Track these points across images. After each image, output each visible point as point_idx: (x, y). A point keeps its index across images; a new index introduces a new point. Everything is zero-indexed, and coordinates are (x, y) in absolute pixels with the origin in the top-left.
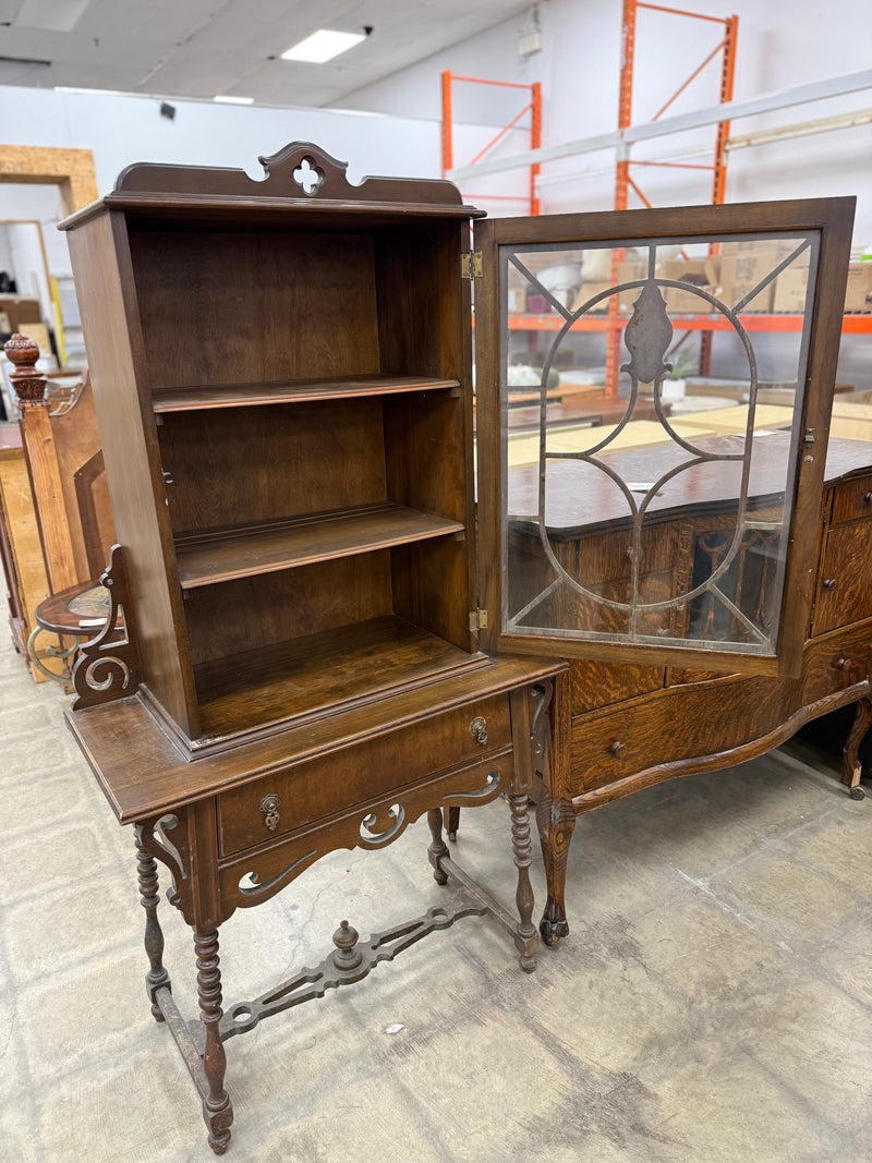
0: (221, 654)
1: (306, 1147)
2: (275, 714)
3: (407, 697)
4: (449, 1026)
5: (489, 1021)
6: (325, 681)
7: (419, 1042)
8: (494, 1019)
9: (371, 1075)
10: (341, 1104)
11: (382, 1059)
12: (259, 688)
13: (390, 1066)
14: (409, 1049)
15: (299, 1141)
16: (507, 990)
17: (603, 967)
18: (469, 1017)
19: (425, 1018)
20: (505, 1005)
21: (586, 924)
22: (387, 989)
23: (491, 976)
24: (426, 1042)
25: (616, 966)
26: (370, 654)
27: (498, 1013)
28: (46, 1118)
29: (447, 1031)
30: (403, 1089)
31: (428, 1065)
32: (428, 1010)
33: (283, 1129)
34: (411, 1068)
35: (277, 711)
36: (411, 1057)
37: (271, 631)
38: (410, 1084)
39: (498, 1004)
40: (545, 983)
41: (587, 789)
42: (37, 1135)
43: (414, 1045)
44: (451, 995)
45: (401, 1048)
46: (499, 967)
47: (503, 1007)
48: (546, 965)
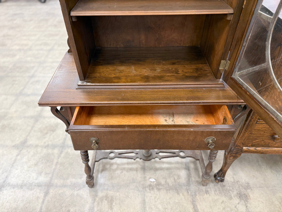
0: (122, 46)
1: (111, 201)
2: (116, 81)
3: (173, 91)
5: (181, 194)
6: (145, 71)
7: (157, 188)
8: (183, 195)
9: (138, 190)
10: (126, 194)
11: (144, 188)
12: (122, 65)
13: (145, 191)
14: (153, 189)
15: (110, 198)
16: (193, 187)
17: (231, 198)
18: (176, 189)
19: (163, 182)
20: (189, 192)
21: (234, 179)
22: (158, 166)
23: (191, 180)
24: (159, 190)
25: (236, 201)
26: (174, 64)
27: (185, 193)
28: (63, 155)
29: (167, 190)
30: (144, 200)
31: (155, 197)
32: (165, 180)
33: (108, 192)
34: (150, 195)
35: (118, 79)
36: (152, 192)
37: (143, 41)
38: (147, 200)
39: (187, 190)
40: (207, 192)
41: (252, 146)
42: (58, 158)
43: (155, 188)
44: (174, 179)
45: (151, 187)
46: (195, 178)
47: (188, 192)
48: (211, 186)
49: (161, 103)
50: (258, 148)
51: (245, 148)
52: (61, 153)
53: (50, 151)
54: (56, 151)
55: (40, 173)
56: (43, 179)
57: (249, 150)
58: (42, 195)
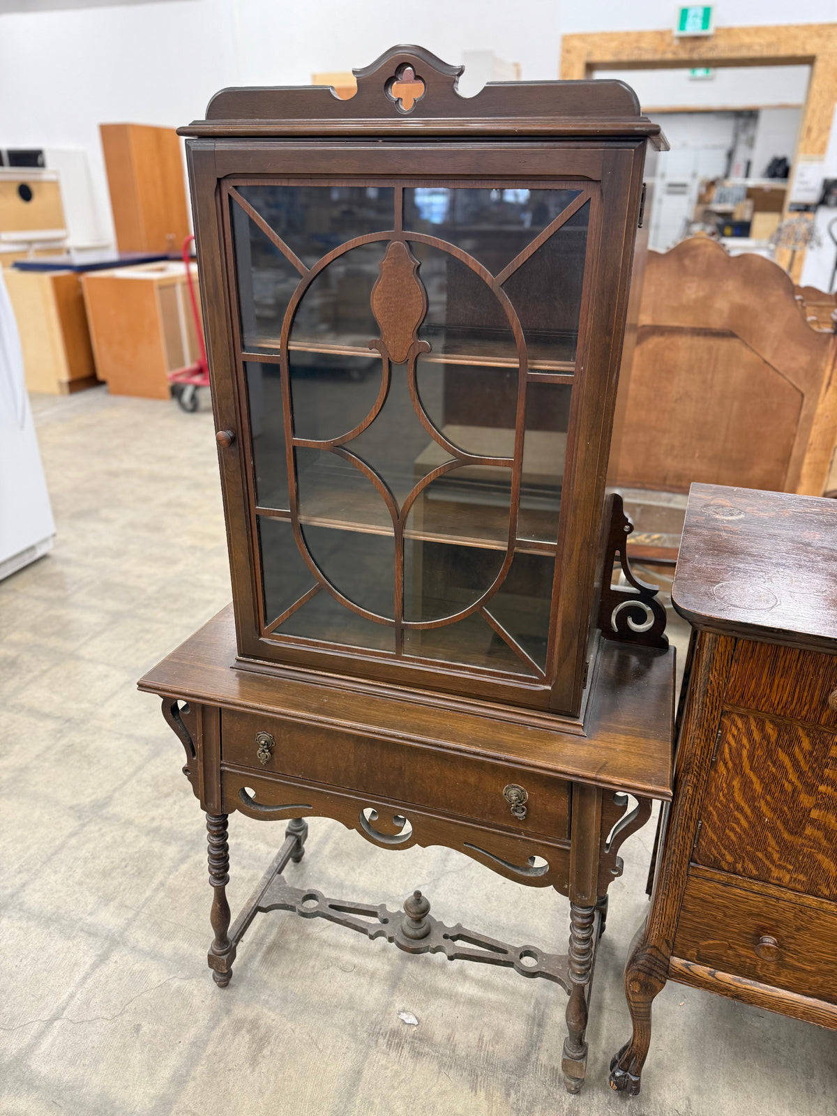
1: (261, 1039)
4: (450, 1060)
5: (482, 1094)
7: (413, 1049)
8: (489, 1097)
9: (354, 1036)
10: (313, 1034)
11: (375, 1034)
13: (372, 1044)
14: (399, 1046)
15: (263, 1030)
16: (531, 1085)
18: (472, 1072)
19: (439, 1034)
20: (513, 1095)
22: (443, 982)
23: (533, 1058)
24: (417, 1055)
27: (498, 1095)
28: (184, 867)
29: (442, 1065)
30: (359, 1072)
31: (397, 1074)
32: (449, 1031)
33: (265, 1011)
34: (383, 1062)
36: (393, 1054)
38: (367, 1074)
39: (508, 1087)
42: (169, 873)
43: (407, 1047)
44: (481, 1039)
45: (395, 1039)
46: (551, 1057)
47: (508, 1095)
48: (595, 1101)
49: (403, 739)
50: (720, 974)
51: (677, 962)
52: (183, 860)
53: (157, 846)
54: (172, 851)
55: (106, 900)
56: (109, 919)
57: (691, 971)
58: (90, 960)
